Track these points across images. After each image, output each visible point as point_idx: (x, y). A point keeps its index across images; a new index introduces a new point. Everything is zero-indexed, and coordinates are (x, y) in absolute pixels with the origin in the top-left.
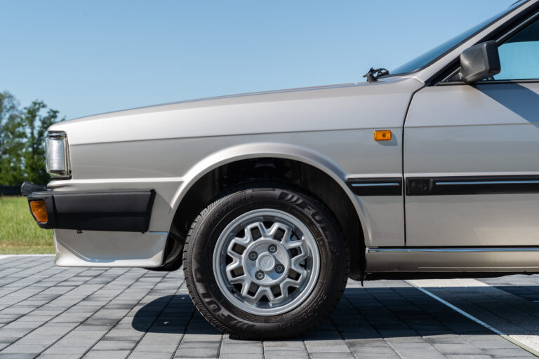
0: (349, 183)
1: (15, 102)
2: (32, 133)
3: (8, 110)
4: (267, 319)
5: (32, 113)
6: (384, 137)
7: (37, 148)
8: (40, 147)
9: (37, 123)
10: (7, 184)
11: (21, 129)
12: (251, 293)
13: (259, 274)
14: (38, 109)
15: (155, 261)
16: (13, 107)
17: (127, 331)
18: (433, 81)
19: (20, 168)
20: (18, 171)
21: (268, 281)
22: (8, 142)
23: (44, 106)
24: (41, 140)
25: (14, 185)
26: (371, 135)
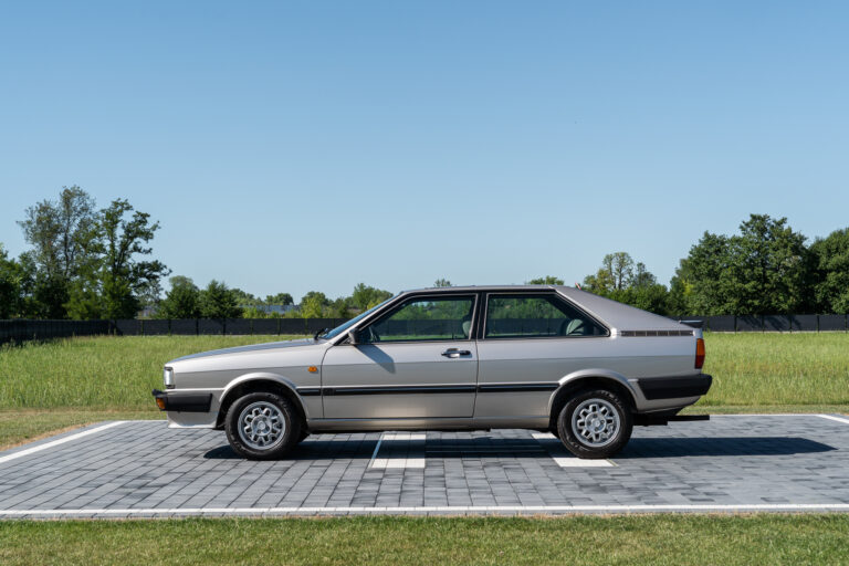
0: (297, 390)
1: (88, 202)
2: (112, 246)
3: (79, 214)
4: (262, 451)
5: (112, 218)
6: (313, 370)
7: (120, 266)
8: (124, 265)
9: (119, 232)
10: (77, 318)
11: (97, 241)
12: (255, 439)
13: (259, 431)
14: (120, 212)
15: (213, 425)
16: (85, 209)
17: (201, 458)
18: (338, 344)
19: (95, 294)
20: (93, 299)
21: (263, 434)
22: (78, 258)
23: (128, 208)
24: (124, 255)
25: (87, 319)
26: (306, 369)
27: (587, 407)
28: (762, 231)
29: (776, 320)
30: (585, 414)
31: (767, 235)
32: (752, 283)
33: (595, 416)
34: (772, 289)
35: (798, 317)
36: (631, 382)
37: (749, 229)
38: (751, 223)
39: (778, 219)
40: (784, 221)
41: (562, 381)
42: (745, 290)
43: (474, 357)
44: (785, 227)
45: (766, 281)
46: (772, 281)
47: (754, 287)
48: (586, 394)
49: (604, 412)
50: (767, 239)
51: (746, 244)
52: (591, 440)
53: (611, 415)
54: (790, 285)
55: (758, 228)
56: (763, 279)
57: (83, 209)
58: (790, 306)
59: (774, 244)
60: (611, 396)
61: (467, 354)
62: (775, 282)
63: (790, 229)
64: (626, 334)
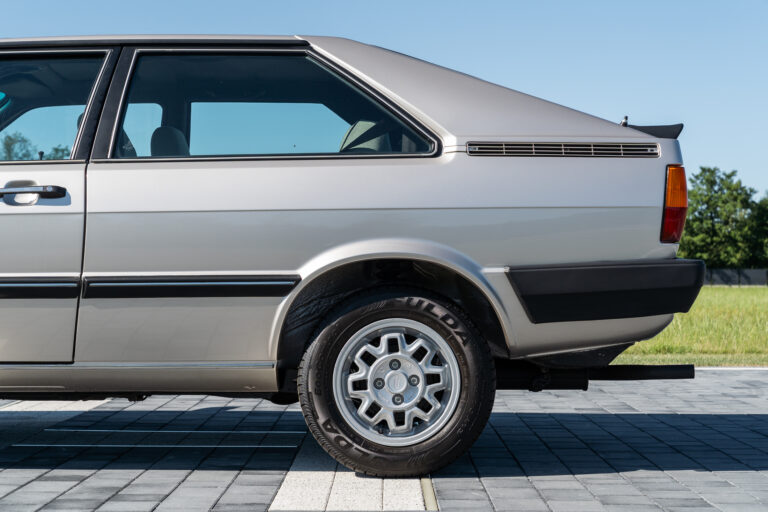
27: (376, 342)
28: (712, 183)
29: (725, 275)
30: (369, 359)
31: (716, 188)
32: (701, 236)
33: (395, 365)
34: (720, 243)
35: (748, 272)
36: (492, 276)
37: (698, 182)
38: (701, 175)
39: (728, 172)
40: (734, 173)
41: (307, 271)
42: (693, 243)
43: (76, 205)
44: (735, 180)
45: (715, 234)
46: (721, 235)
47: (703, 240)
48: (371, 308)
49: (419, 355)
50: (716, 192)
51: (695, 196)
52: (383, 427)
53: (438, 360)
54: (739, 238)
55: (707, 180)
56: (712, 232)
57: (24, 155)
58: (739, 260)
59: (724, 197)
60: (439, 311)
61: (58, 194)
62: (725, 236)
63: (740, 182)
64: (481, 149)
